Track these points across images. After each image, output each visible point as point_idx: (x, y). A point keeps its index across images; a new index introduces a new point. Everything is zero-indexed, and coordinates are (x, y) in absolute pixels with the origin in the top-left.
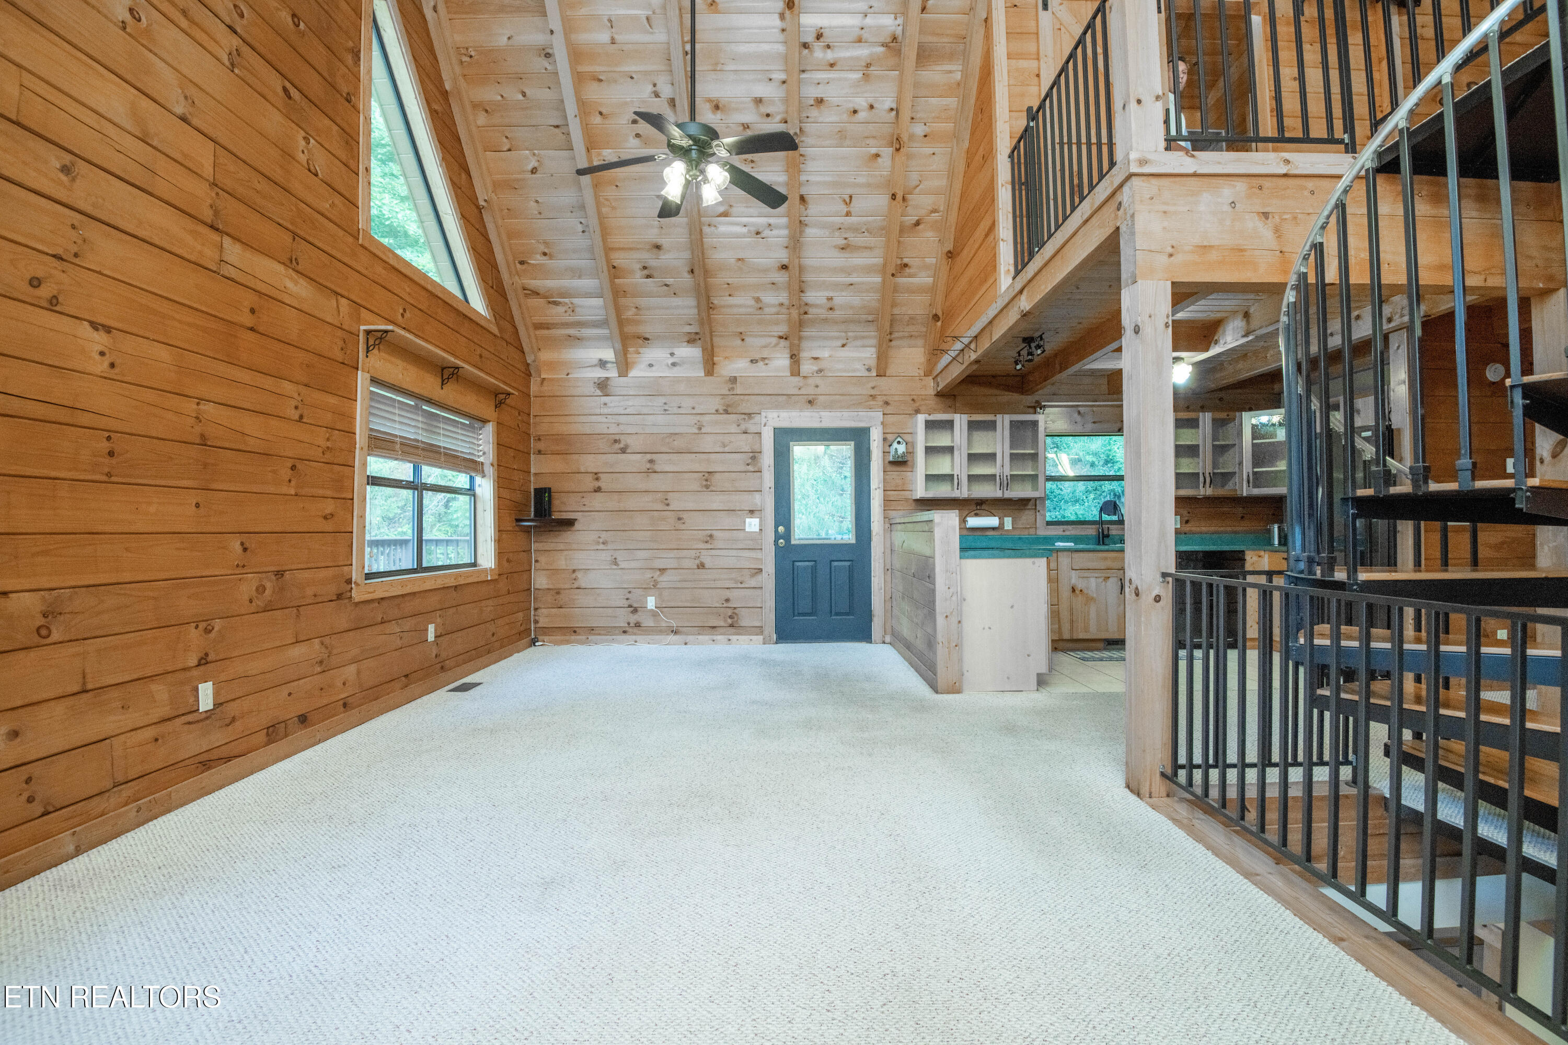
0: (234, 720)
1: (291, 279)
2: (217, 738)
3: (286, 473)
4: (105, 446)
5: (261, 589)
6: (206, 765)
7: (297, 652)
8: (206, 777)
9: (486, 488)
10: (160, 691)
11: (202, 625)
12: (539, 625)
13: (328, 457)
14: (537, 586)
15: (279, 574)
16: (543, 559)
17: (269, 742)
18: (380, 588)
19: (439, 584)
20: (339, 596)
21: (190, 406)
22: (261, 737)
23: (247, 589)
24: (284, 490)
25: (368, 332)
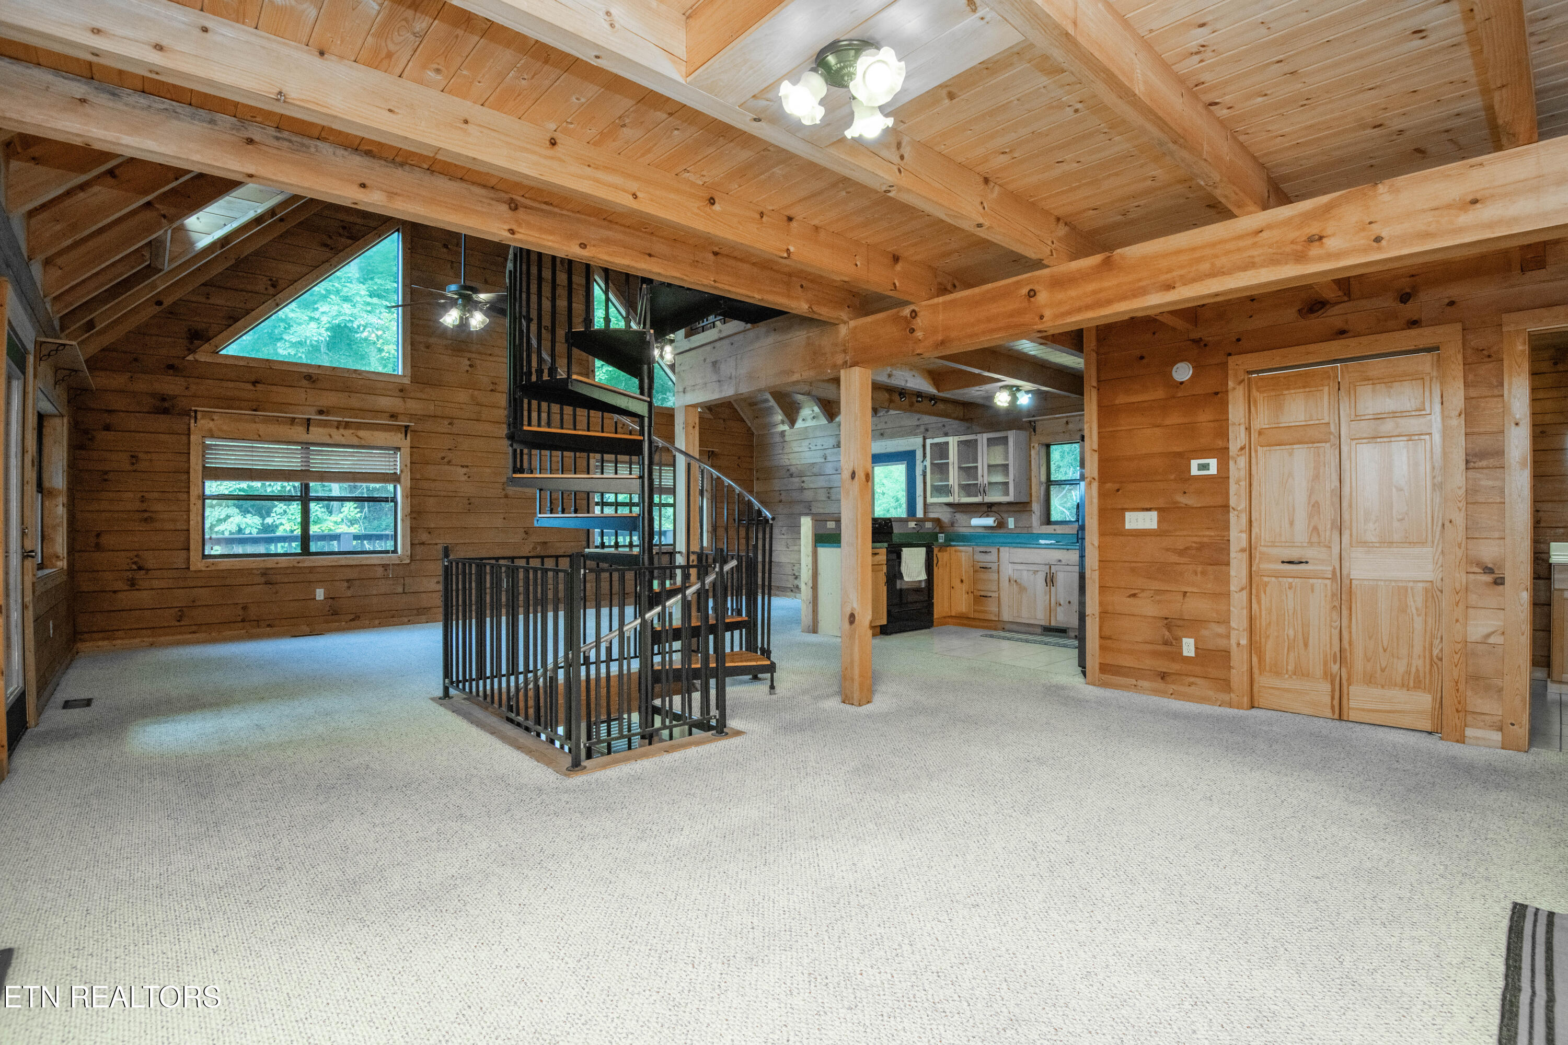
4: (467, 501)
5: (534, 548)
15: (545, 543)
21: (500, 486)
23: (528, 547)
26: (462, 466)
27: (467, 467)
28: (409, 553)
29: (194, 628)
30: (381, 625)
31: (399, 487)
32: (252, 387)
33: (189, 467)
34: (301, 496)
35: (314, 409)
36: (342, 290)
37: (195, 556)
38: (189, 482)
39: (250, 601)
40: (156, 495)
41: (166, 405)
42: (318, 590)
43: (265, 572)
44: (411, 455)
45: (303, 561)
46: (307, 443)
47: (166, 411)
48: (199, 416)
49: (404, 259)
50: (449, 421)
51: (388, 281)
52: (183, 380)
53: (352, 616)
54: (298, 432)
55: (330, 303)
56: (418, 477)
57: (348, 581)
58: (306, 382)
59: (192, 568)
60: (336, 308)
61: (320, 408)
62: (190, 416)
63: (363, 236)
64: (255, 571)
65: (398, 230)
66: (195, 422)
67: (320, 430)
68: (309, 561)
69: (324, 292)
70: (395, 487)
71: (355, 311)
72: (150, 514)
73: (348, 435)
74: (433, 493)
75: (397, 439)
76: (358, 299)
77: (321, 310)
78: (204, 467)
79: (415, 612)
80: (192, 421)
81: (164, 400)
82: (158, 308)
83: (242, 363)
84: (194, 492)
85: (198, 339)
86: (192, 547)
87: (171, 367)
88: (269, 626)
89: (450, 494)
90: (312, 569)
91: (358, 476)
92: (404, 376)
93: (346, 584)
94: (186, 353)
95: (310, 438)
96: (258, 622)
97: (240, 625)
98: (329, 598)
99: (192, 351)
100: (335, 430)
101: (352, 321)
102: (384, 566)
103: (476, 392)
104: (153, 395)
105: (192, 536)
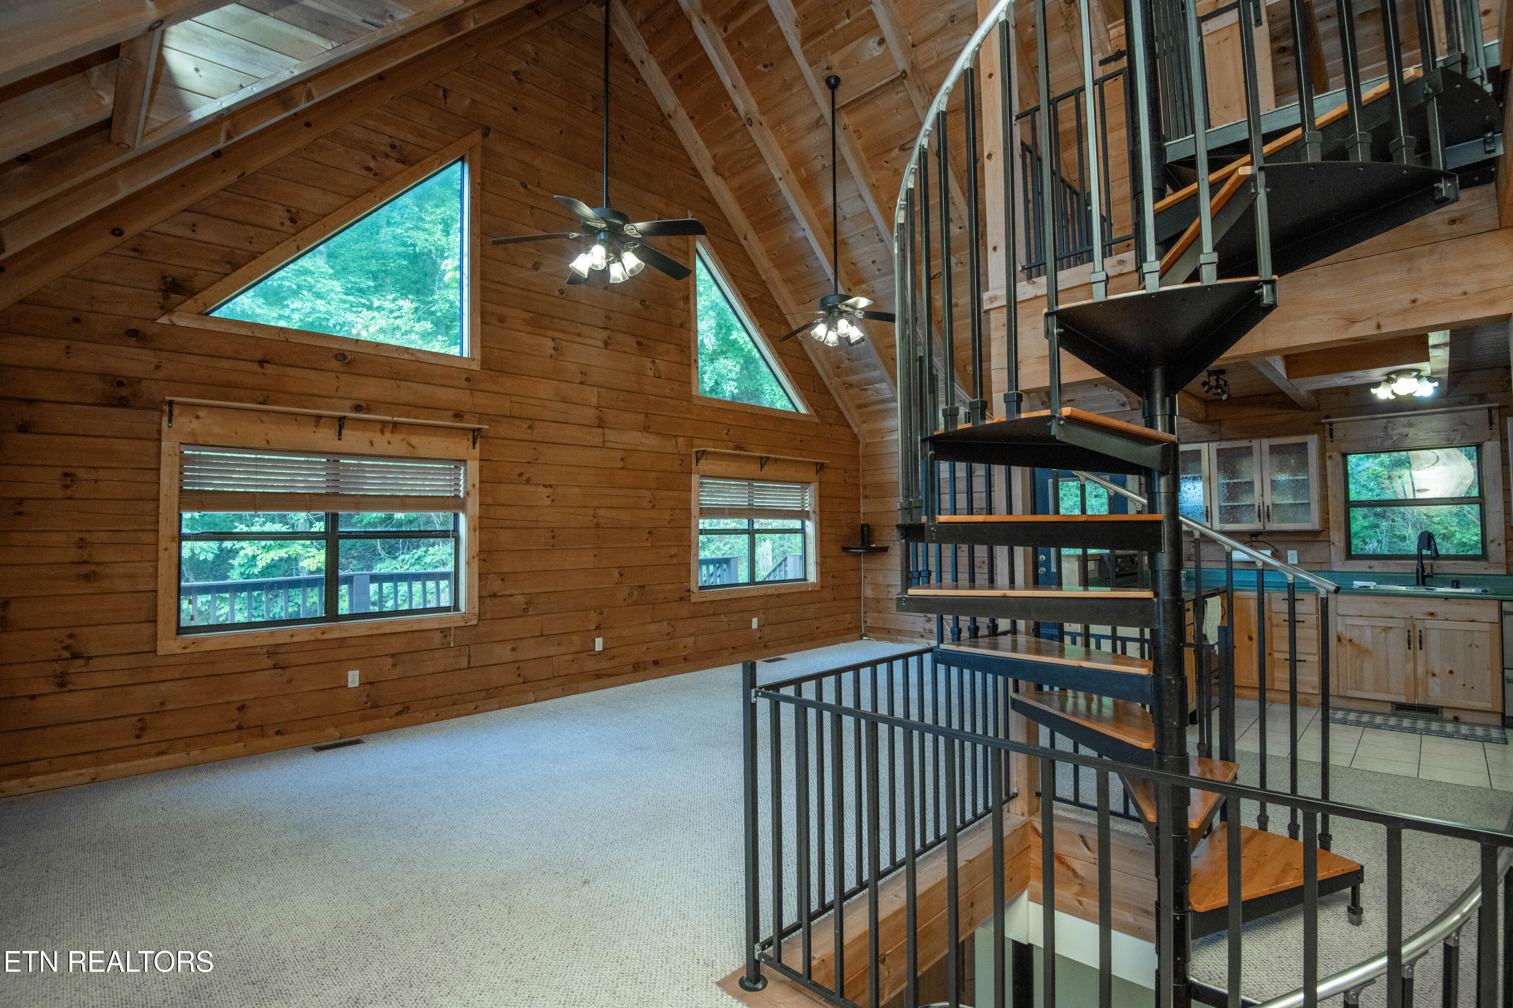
0: (614, 657)
1: (645, 437)
2: (605, 665)
3: (645, 535)
4: (551, 534)
5: (631, 595)
6: (598, 676)
7: (653, 627)
8: (597, 682)
9: (810, 527)
10: (576, 639)
11: (598, 611)
12: (868, 624)
13: (672, 524)
14: (866, 595)
15: (642, 587)
16: (869, 576)
17: (634, 671)
18: (709, 595)
19: (761, 593)
20: (681, 599)
21: (591, 512)
22: (630, 668)
23: (623, 593)
24: (644, 544)
25: (697, 452)
26: (545, 486)
27: (551, 486)
28: (476, 610)
29: (164, 746)
30: (438, 718)
31: (462, 518)
32: (259, 370)
33: (158, 491)
34: (326, 532)
35: (349, 403)
36: (314, 286)
37: (164, 628)
38: (157, 515)
39: (251, 696)
40: (104, 537)
41: (124, 392)
42: (350, 673)
43: (273, 651)
44: (481, 470)
45: (330, 630)
46: (337, 454)
47: (122, 403)
48: (176, 411)
49: (472, 197)
50: (530, 423)
51: (363, 279)
52: (151, 353)
53: (399, 708)
54: (325, 437)
55: (302, 299)
56: (489, 501)
57: (393, 656)
58: (338, 364)
59: (160, 652)
60: (309, 304)
61: (358, 402)
62: (162, 411)
63: (419, 161)
64: (259, 650)
65: (462, 159)
66: (170, 421)
67: (358, 434)
68: (336, 630)
69: (295, 287)
70: (456, 516)
71: (331, 308)
72: (94, 568)
73: (397, 443)
74: (507, 523)
75: (461, 447)
76: (333, 295)
77: (292, 306)
78: (181, 490)
79: (483, 694)
80: (165, 419)
81: (120, 384)
82: (117, 240)
83: (243, 332)
84: (166, 529)
85: (177, 293)
86: (161, 619)
87: (133, 333)
88: (278, 733)
89: (531, 524)
90: (342, 642)
91: (407, 501)
92: (472, 359)
93: (390, 661)
94: (159, 311)
95: (342, 445)
96: (260, 730)
97: (235, 735)
98: (367, 683)
99: (167, 310)
100: (379, 435)
101: (327, 320)
102: (442, 630)
103: (563, 385)
104: (103, 376)
105: (160, 601)
